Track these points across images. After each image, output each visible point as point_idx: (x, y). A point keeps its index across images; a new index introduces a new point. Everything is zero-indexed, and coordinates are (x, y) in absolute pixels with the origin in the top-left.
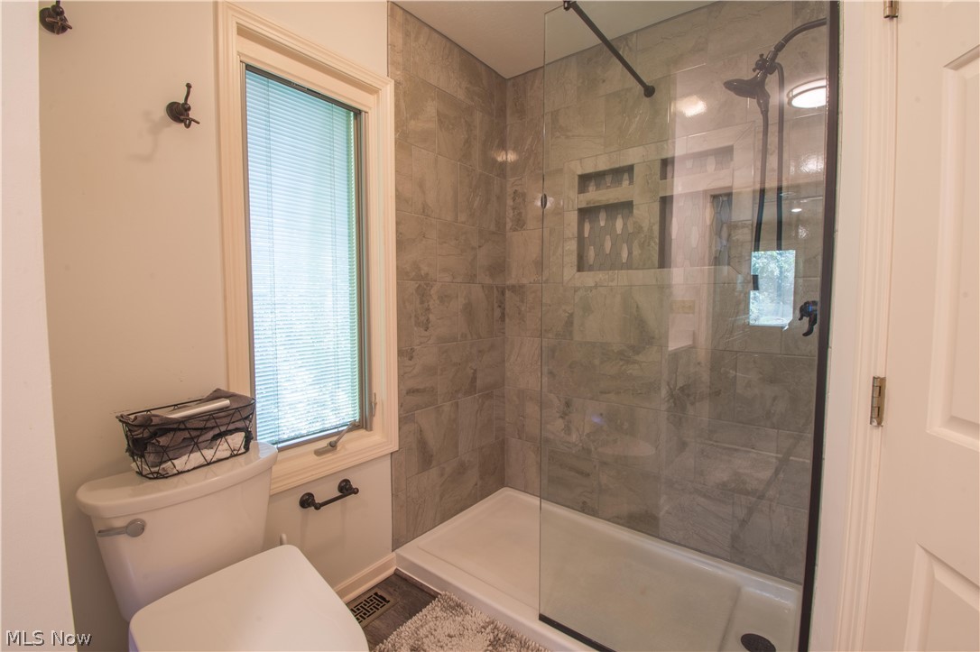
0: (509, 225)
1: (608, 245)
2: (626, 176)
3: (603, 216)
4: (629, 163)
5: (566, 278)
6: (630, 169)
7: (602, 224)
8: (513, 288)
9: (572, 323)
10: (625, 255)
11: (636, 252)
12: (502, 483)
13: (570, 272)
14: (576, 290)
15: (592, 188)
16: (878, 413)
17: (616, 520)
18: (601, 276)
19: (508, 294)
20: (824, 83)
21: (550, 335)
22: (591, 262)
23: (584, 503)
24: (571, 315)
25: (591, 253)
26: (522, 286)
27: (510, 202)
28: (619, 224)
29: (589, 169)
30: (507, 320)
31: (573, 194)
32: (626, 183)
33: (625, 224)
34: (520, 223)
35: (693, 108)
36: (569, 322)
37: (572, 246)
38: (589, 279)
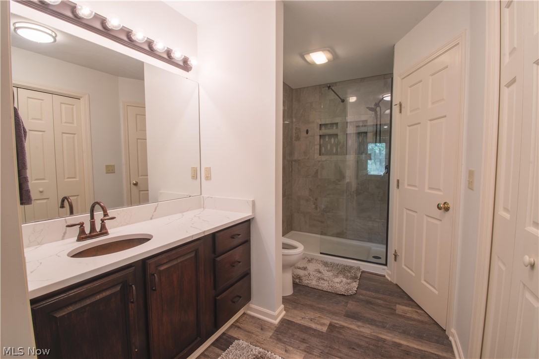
0: (294, 139)
1: (329, 147)
2: (335, 125)
3: (327, 137)
4: (336, 122)
5: (315, 158)
6: (337, 124)
7: (327, 140)
8: (295, 161)
9: (318, 173)
10: (335, 150)
11: (339, 150)
12: (292, 229)
13: (317, 156)
14: (319, 161)
15: (323, 128)
16: (398, 186)
17: (333, 235)
18: (327, 157)
19: (293, 163)
20: (390, 95)
21: (310, 177)
22: (323, 152)
23: (322, 232)
24: (317, 170)
25: (323, 149)
26: (299, 160)
27: (294, 131)
28: (333, 140)
29: (323, 122)
30: (293, 172)
31: (318, 130)
32: (335, 128)
33: (334, 141)
34: (298, 138)
35: (353, 99)
36: (317, 172)
37: (318, 147)
38: (324, 158)
